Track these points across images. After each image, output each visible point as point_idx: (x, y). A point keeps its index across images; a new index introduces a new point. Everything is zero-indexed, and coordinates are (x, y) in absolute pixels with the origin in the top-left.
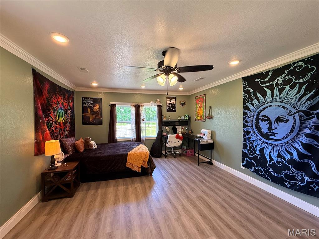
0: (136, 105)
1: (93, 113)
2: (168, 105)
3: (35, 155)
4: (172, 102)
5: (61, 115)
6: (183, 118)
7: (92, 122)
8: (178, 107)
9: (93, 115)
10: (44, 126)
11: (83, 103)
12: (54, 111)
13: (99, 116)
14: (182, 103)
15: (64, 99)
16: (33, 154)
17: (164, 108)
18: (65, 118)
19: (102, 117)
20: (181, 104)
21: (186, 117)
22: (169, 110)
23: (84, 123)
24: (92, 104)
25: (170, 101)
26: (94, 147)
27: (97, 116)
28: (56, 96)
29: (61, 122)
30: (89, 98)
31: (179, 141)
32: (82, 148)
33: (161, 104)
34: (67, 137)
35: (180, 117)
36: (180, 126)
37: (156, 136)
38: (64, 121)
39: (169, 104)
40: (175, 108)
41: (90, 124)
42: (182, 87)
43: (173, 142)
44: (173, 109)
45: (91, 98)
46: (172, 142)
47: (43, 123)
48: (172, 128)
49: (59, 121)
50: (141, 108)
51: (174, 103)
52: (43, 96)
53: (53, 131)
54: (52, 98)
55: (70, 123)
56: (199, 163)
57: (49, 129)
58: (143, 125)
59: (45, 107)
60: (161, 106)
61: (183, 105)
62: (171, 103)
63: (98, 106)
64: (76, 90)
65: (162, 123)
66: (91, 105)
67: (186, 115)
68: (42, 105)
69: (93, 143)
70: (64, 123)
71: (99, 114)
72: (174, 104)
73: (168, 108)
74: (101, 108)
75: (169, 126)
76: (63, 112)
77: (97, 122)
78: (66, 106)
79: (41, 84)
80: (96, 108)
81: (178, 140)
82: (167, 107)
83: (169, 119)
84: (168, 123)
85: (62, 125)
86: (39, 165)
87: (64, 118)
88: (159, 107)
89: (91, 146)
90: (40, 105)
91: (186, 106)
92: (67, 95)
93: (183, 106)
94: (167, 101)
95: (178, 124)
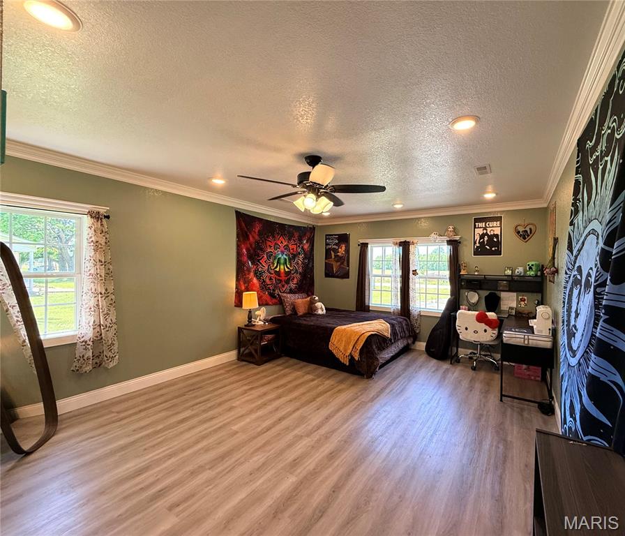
0: (401, 242)
1: (338, 259)
2: (477, 237)
3: (235, 306)
4: (489, 229)
5: (282, 261)
6: (520, 270)
7: (336, 272)
8: (510, 242)
9: (337, 262)
10: (249, 274)
11: (327, 244)
12: (269, 257)
13: (345, 263)
14: (521, 229)
15: (290, 239)
16: (234, 304)
17: (466, 246)
18: (291, 266)
19: (348, 266)
20: (518, 232)
21: (530, 268)
22: (480, 251)
23: (327, 275)
24: (336, 244)
25: (485, 228)
26: (320, 312)
27: (342, 263)
28: (274, 237)
29: (282, 271)
30: (332, 235)
31: (485, 331)
32: (301, 311)
33: (457, 238)
34: (291, 292)
35: (509, 268)
36: (515, 294)
37: (442, 312)
38: (287, 270)
39: (482, 236)
40: (499, 244)
41: (333, 276)
42: (492, 192)
43: (471, 331)
44: (491, 248)
45: (335, 235)
46: (466, 329)
47: (249, 270)
48: (487, 298)
49: (277, 269)
50: (411, 248)
51: (497, 231)
52: (248, 239)
53: (264, 281)
54: (266, 240)
55: (300, 273)
56: (502, 395)
57: (259, 279)
58: (416, 284)
59: (252, 251)
60: (456, 241)
61: (524, 236)
62: (487, 234)
63: (344, 248)
64: (319, 224)
65: (461, 282)
66: (335, 247)
67: (531, 263)
68: (248, 250)
69: (319, 305)
70: (288, 274)
71: (345, 260)
72: (496, 236)
73: (478, 245)
74: (347, 251)
75: (478, 291)
76: (287, 258)
77: (341, 274)
78: (293, 249)
79: (247, 227)
80: (342, 251)
81: (483, 326)
82: (475, 243)
83: (476, 273)
84: (476, 284)
85: (283, 275)
86: (240, 318)
87: (288, 266)
88: (454, 244)
89: (316, 309)
90: (244, 250)
91: (533, 240)
92: (296, 235)
93: (525, 238)
94: (475, 227)
95: (504, 286)
